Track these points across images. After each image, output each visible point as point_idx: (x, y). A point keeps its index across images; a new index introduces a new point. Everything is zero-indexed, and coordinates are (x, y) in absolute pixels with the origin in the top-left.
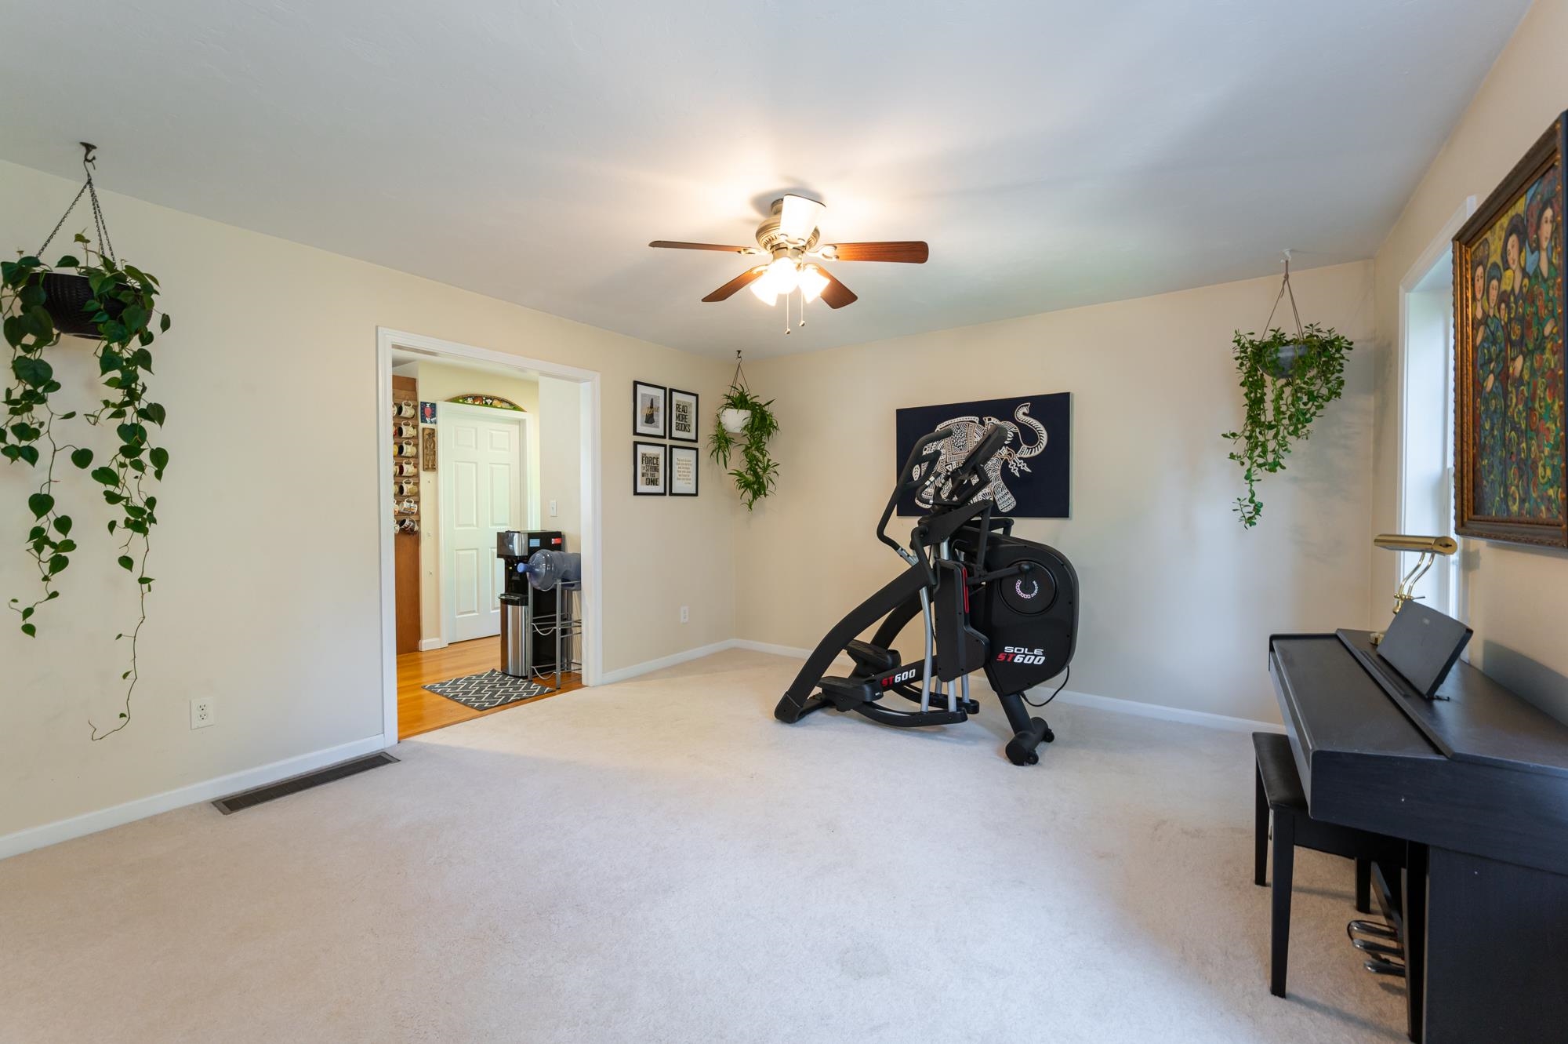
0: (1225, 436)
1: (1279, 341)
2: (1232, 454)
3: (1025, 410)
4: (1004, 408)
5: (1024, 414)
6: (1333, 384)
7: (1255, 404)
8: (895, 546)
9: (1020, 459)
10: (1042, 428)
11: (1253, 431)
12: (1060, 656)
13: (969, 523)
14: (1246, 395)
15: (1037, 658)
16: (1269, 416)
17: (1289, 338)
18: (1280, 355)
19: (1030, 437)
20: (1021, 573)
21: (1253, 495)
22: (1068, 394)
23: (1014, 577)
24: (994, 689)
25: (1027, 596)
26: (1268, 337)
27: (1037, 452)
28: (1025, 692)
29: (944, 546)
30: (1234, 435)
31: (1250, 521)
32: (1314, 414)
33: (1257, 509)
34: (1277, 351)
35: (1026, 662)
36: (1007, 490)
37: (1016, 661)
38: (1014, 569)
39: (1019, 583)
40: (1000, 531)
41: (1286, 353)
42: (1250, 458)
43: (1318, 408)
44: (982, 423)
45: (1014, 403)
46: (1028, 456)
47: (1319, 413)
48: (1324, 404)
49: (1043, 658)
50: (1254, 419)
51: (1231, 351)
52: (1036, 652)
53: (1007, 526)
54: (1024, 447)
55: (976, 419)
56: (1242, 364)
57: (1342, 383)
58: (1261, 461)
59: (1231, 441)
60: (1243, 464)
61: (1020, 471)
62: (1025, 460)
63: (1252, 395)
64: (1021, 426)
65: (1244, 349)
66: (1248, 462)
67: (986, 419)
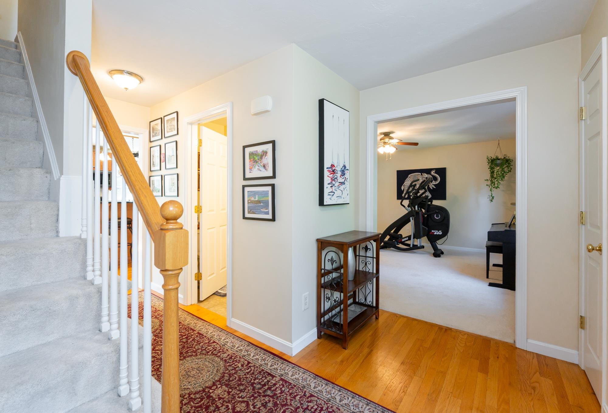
0: (485, 180)
1: (498, 159)
2: (487, 185)
3: (434, 172)
4: (428, 171)
5: (434, 173)
6: (509, 169)
7: (492, 173)
8: (404, 207)
9: (433, 184)
10: (439, 176)
11: (492, 179)
12: (445, 233)
13: (423, 201)
14: (490, 171)
15: (440, 233)
16: (495, 176)
17: (499, 158)
18: (497, 162)
19: (435, 179)
20: (436, 213)
21: (492, 195)
22: (445, 168)
23: (434, 214)
24: (429, 241)
25: (438, 218)
26: (495, 157)
27: (437, 183)
28: (437, 241)
29: (416, 207)
30: (487, 180)
31: (491, 201)
32: (505, 176)
33: (493, 198)
34: (496, 161)
35: (437, 234)
36: (429, 193)
37: (435, 234)
38: (434, 212)
39: (435, 215)
40: (430, 203)
41: (498, 162)
42: (492, 186)
43: (506, 174)
44: (422, 175)
45: (431, 170)
46: (435, 184)
47: (506, 176)
48: (507, 174)
49: (442, 233)
50: (492, 176)
51: (486, 161)
52: (440, 231)
53: (432, 202)
54: (434, 181)
55: (420, 174)
56: (489, 164)
57: (511, 169)
58: (494, 186)
59: (487, 181)
60: (489, 187)
61: (432, 187)
62: (434, 185)
63: (491, 171)
64: (432, 176)
65: (489, 160)
66: (490, 186)
67: (423, 174)
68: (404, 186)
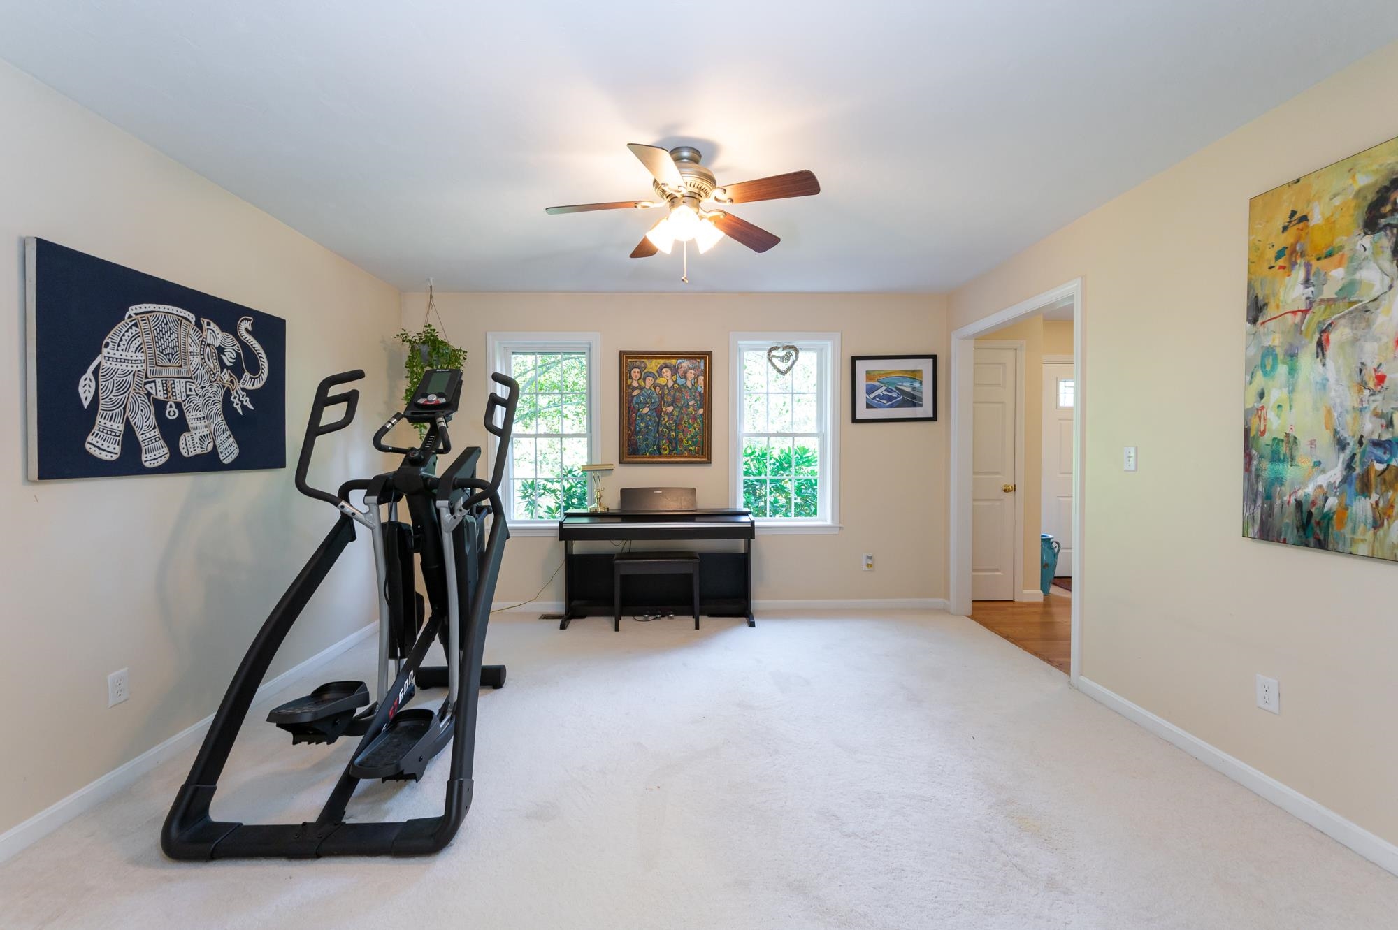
3: (248, 326)
4: (225, 314)
5: (247, 330)
9: (243, 390)
10: (263, 354)
22: (284, 320)
27: (259, 384)
36: (229, 433)
44: (199, 325)
45: (236, 311)
46: (249, 387)
54: (246, 374)
55: (192, 317)
61: (243, 407)
62: (249, 393)
67: (204, 322)
68: (96, 373)
